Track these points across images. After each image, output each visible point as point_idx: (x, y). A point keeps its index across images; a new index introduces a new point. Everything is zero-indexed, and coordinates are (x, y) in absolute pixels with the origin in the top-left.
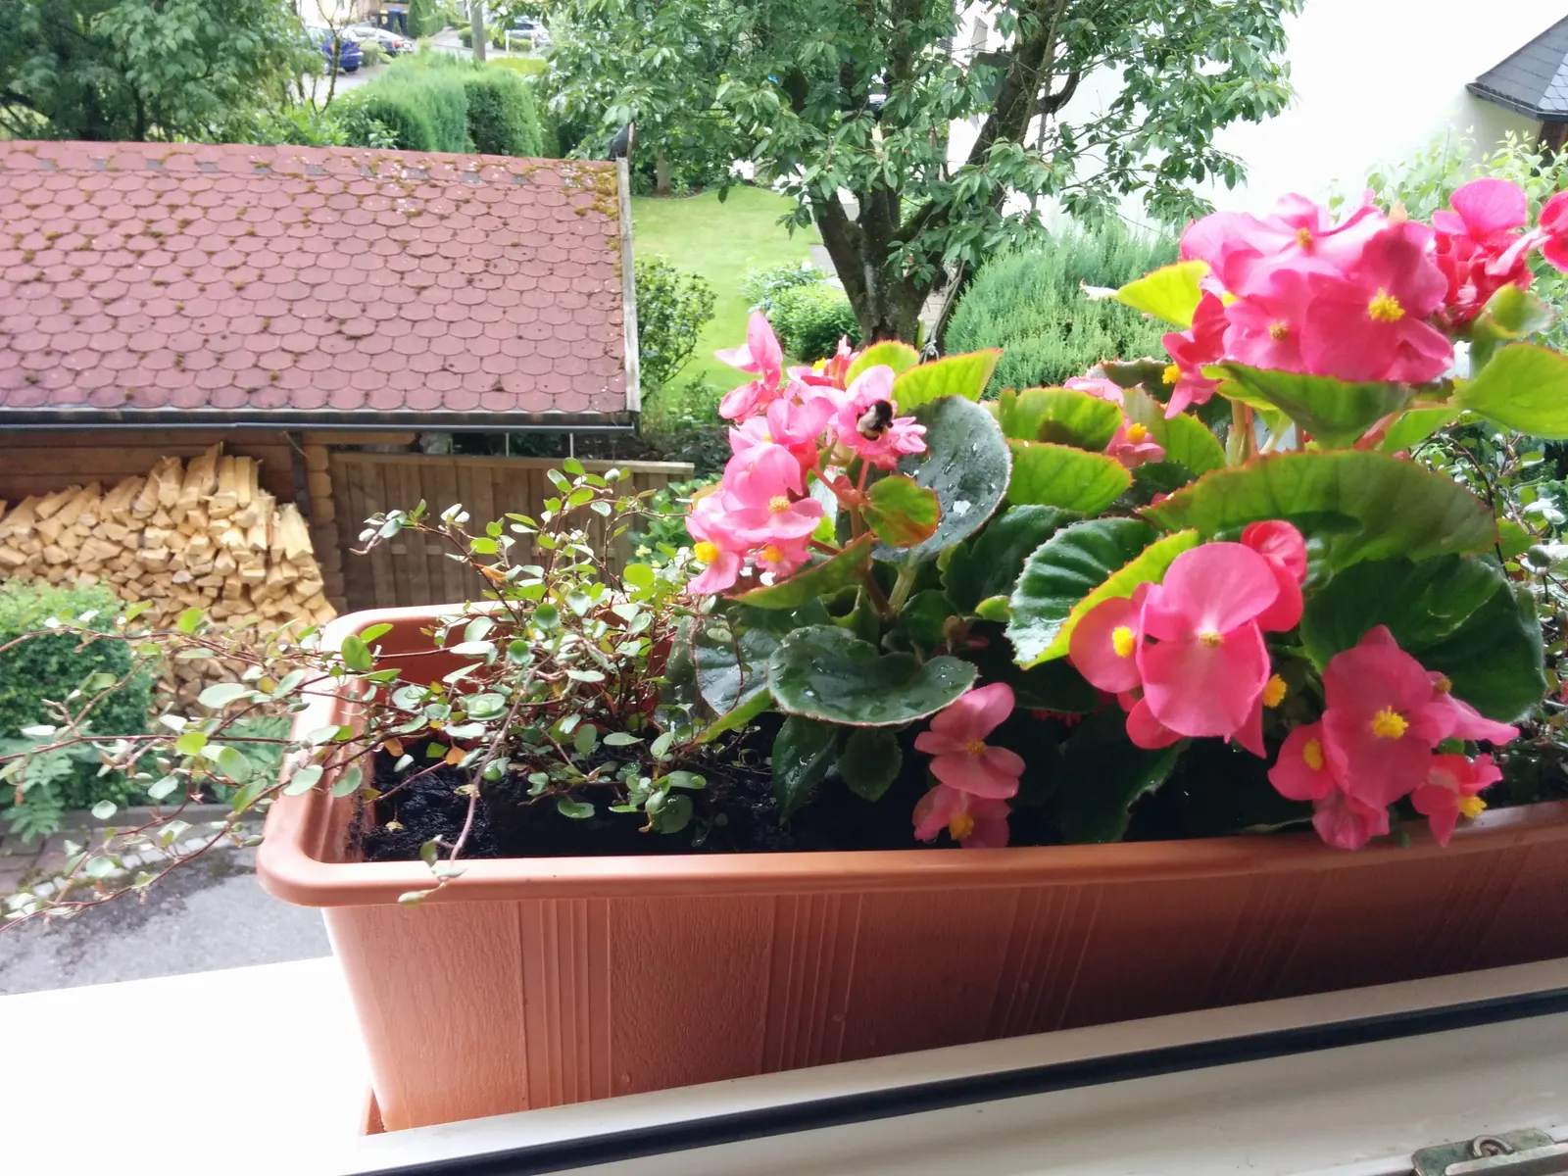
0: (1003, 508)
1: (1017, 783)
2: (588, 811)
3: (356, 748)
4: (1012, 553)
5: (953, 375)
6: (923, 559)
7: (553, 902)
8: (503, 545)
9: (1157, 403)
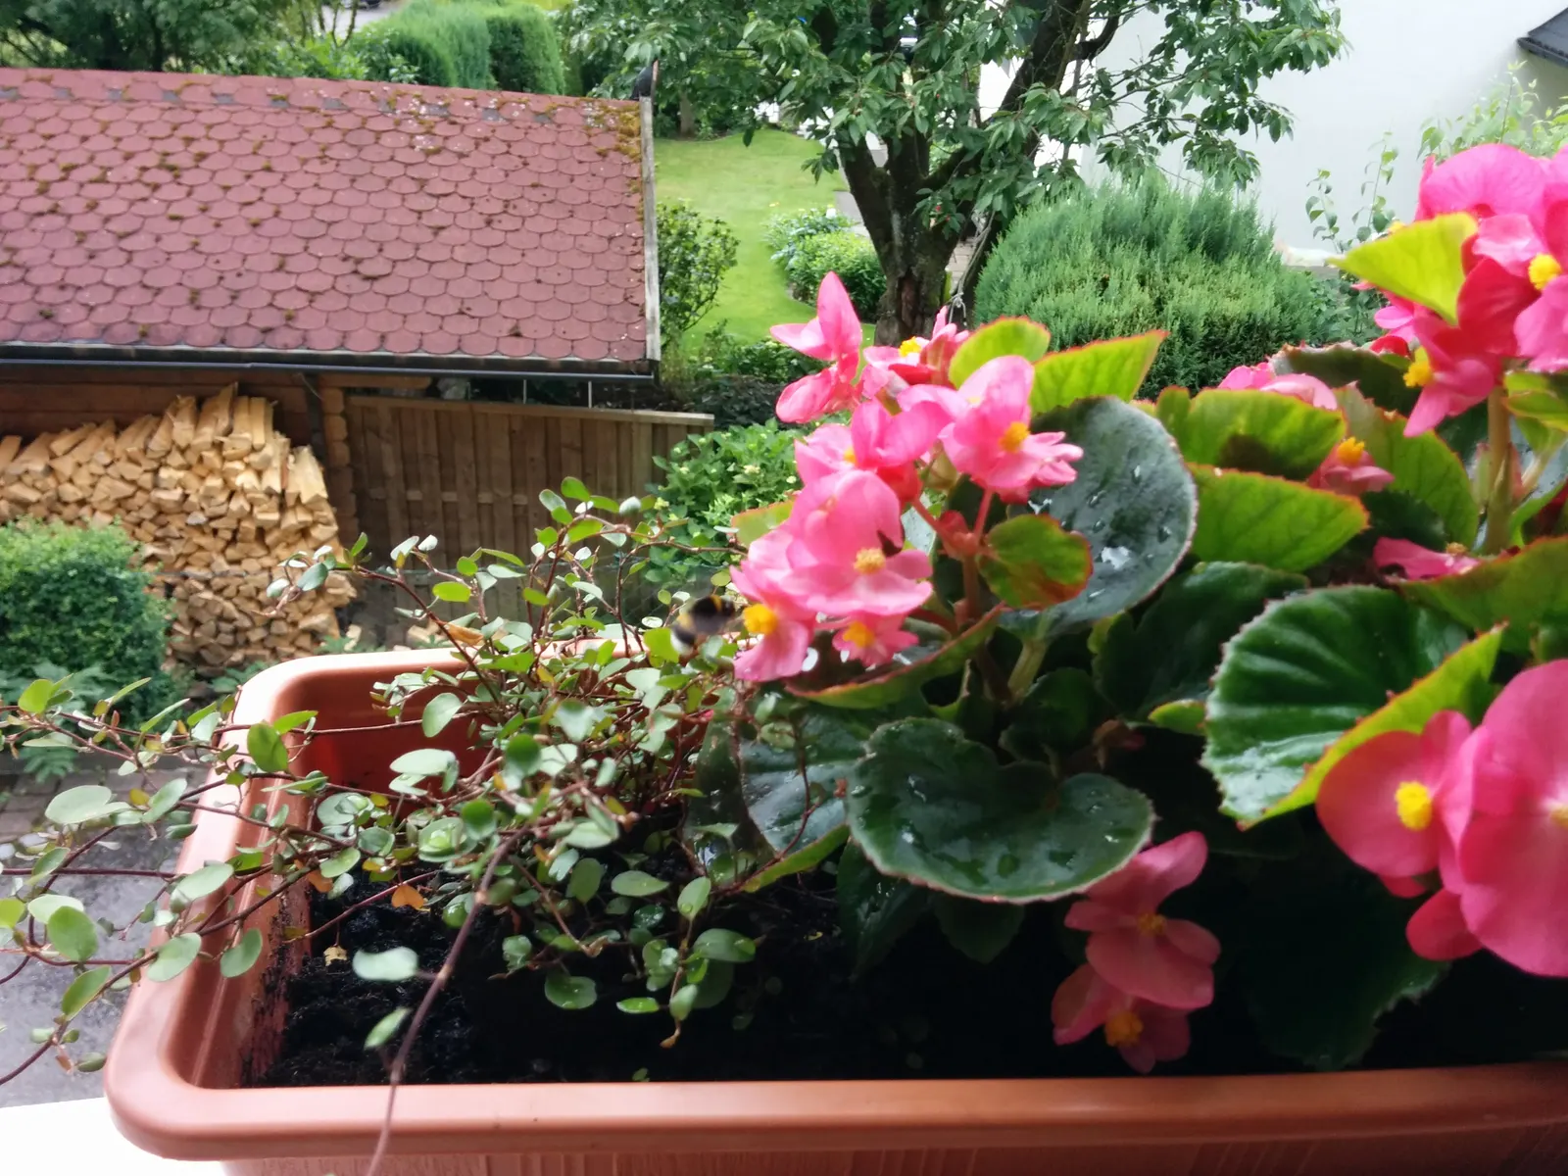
0: (1187, 565)
1: (1210, 973)
3: (271, 883)
4: (1199, 631)
5: (1104, 368)
6: (1055, 632)
7: (536, 1160)
8: (479, 588)
9: (1379, 409)
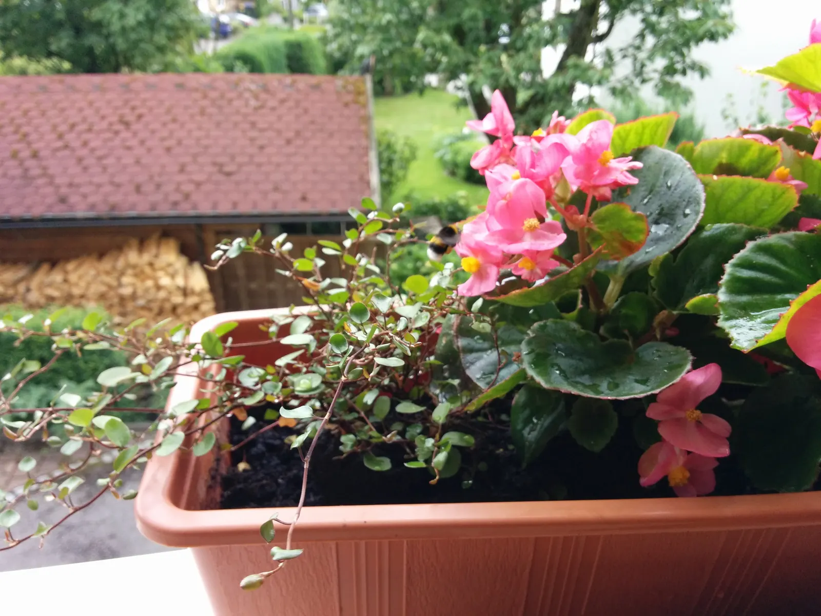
1: (727, 442)
2: (385, 465)
3: (215, 414)
4: (709, 262)
5: (647, 131)
6: (629, 270)
7: (363, 543)
8: (316, 265)
9: (795, 151)
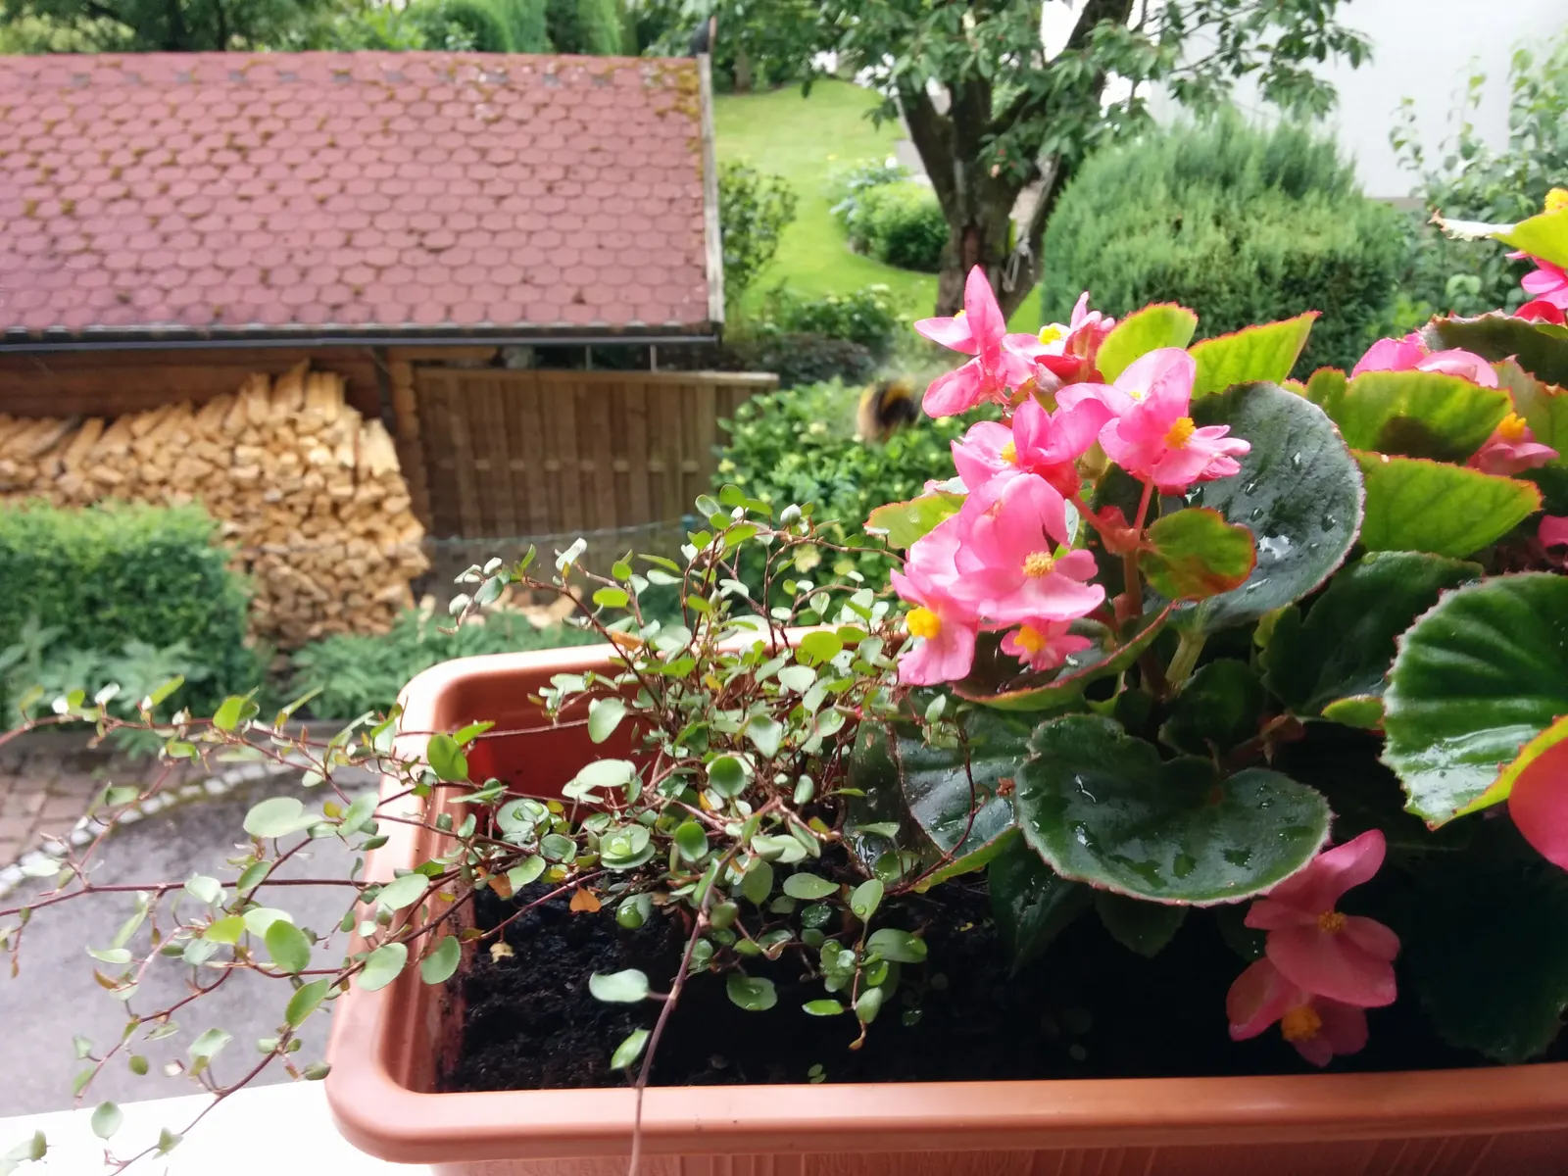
1: (1391, 970)
7: (728, 1159)
8: (633, 593)
9: (1540, 383)
